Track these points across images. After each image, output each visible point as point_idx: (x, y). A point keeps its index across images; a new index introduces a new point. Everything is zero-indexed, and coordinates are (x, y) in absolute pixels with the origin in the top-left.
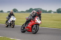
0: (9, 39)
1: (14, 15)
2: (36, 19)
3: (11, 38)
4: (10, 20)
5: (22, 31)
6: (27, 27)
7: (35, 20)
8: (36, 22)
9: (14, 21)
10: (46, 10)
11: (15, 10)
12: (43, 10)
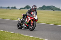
0: (22, 35)
3: (24, 35)
10: (59, 8)
11: (28, 7)
12: (56, 8)
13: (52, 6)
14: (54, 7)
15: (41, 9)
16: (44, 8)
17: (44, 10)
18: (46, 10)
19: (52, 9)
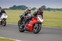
1: (5, 13)
2: (38, 17)
4: (1, 17)
5: (21, 30)
6: (27, 26)
7: (37, 19)
8: (38, 20)
9: (6, 19)
13: (23, 6)
14: (25, 6)
15: (12, 9)
16: (14, 8)
17: (15, 10)
18: (17, 9)
19: (22, 9)
